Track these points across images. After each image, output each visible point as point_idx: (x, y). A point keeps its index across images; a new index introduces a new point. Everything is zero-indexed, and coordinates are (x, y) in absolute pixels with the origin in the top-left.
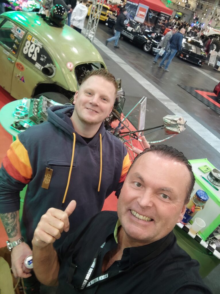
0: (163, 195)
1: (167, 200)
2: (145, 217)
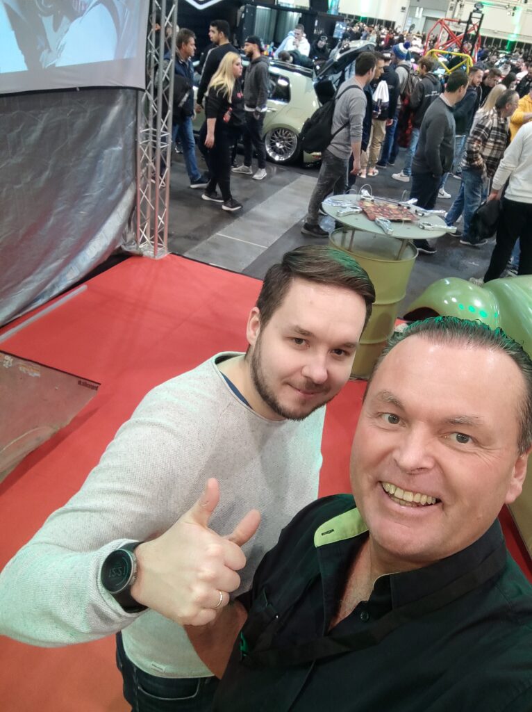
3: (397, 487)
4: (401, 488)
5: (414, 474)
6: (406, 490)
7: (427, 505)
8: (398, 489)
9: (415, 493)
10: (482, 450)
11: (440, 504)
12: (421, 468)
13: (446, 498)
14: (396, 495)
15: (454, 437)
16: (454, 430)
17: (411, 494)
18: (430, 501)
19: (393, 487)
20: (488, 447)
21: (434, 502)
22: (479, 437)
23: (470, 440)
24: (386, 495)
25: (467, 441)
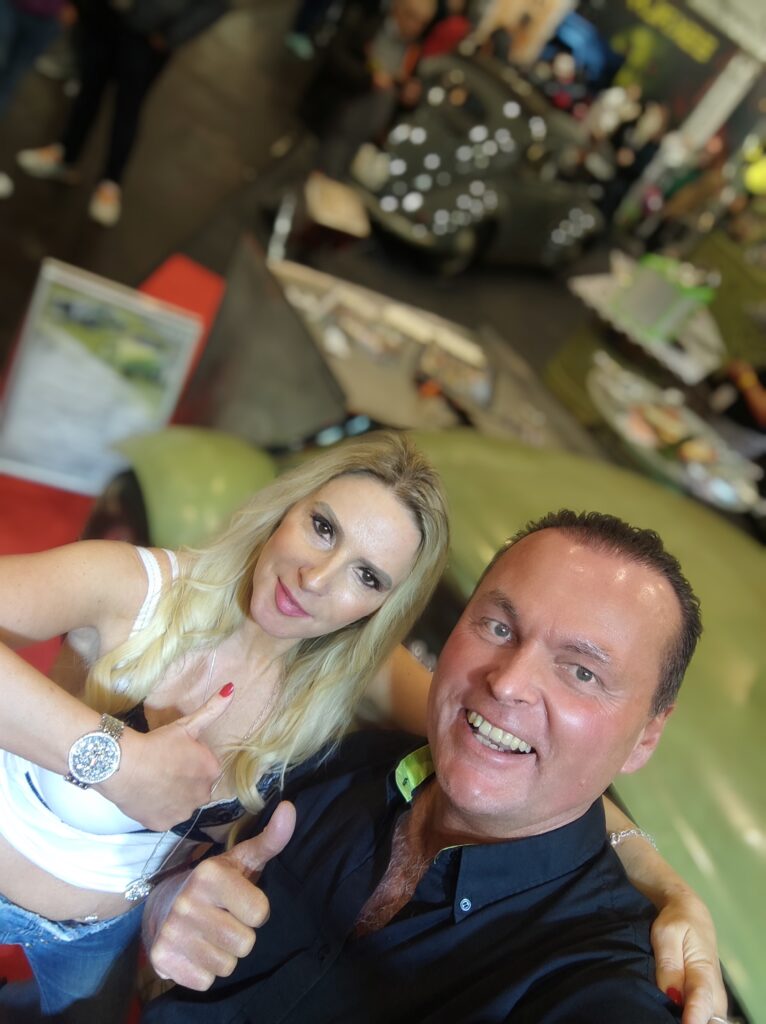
0: (578, 672)
1: (588, 687)
2: (509, 737)
3: (485, 719)
4: (490, 722)
5: (509, 707)
6: (495, 725)
7: (518, 752)
8: (485, 722)
9: (506, 730)
10: (604, 694)
11: (534, 756)
12: (521, 701)
13: (543, 749)
14: (480, 730)
15: (574, 670)
16: (577, 661)
17: (501, 731)
18: (524, 747)
19: (480, 719)
20: (612, 693)
21: (528, 750)
22: (605, 677)
23: (593, 680)
24: (469, 729)
25: (589, 678)
